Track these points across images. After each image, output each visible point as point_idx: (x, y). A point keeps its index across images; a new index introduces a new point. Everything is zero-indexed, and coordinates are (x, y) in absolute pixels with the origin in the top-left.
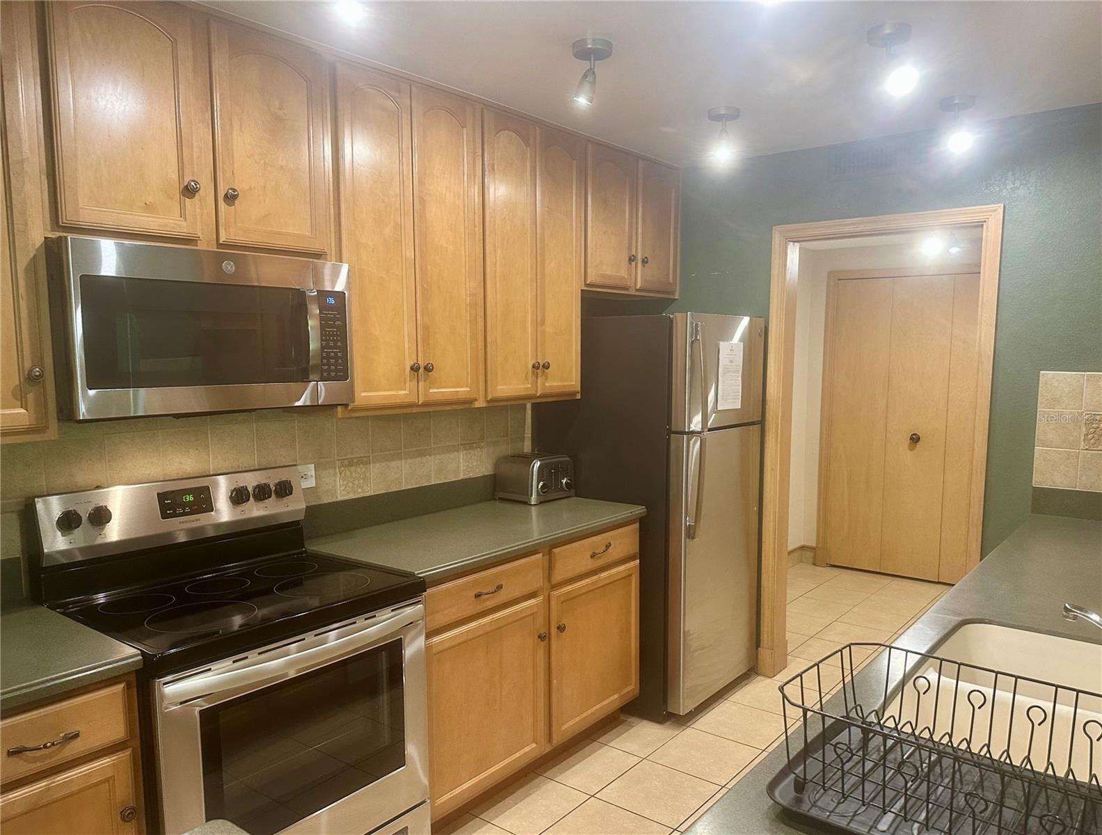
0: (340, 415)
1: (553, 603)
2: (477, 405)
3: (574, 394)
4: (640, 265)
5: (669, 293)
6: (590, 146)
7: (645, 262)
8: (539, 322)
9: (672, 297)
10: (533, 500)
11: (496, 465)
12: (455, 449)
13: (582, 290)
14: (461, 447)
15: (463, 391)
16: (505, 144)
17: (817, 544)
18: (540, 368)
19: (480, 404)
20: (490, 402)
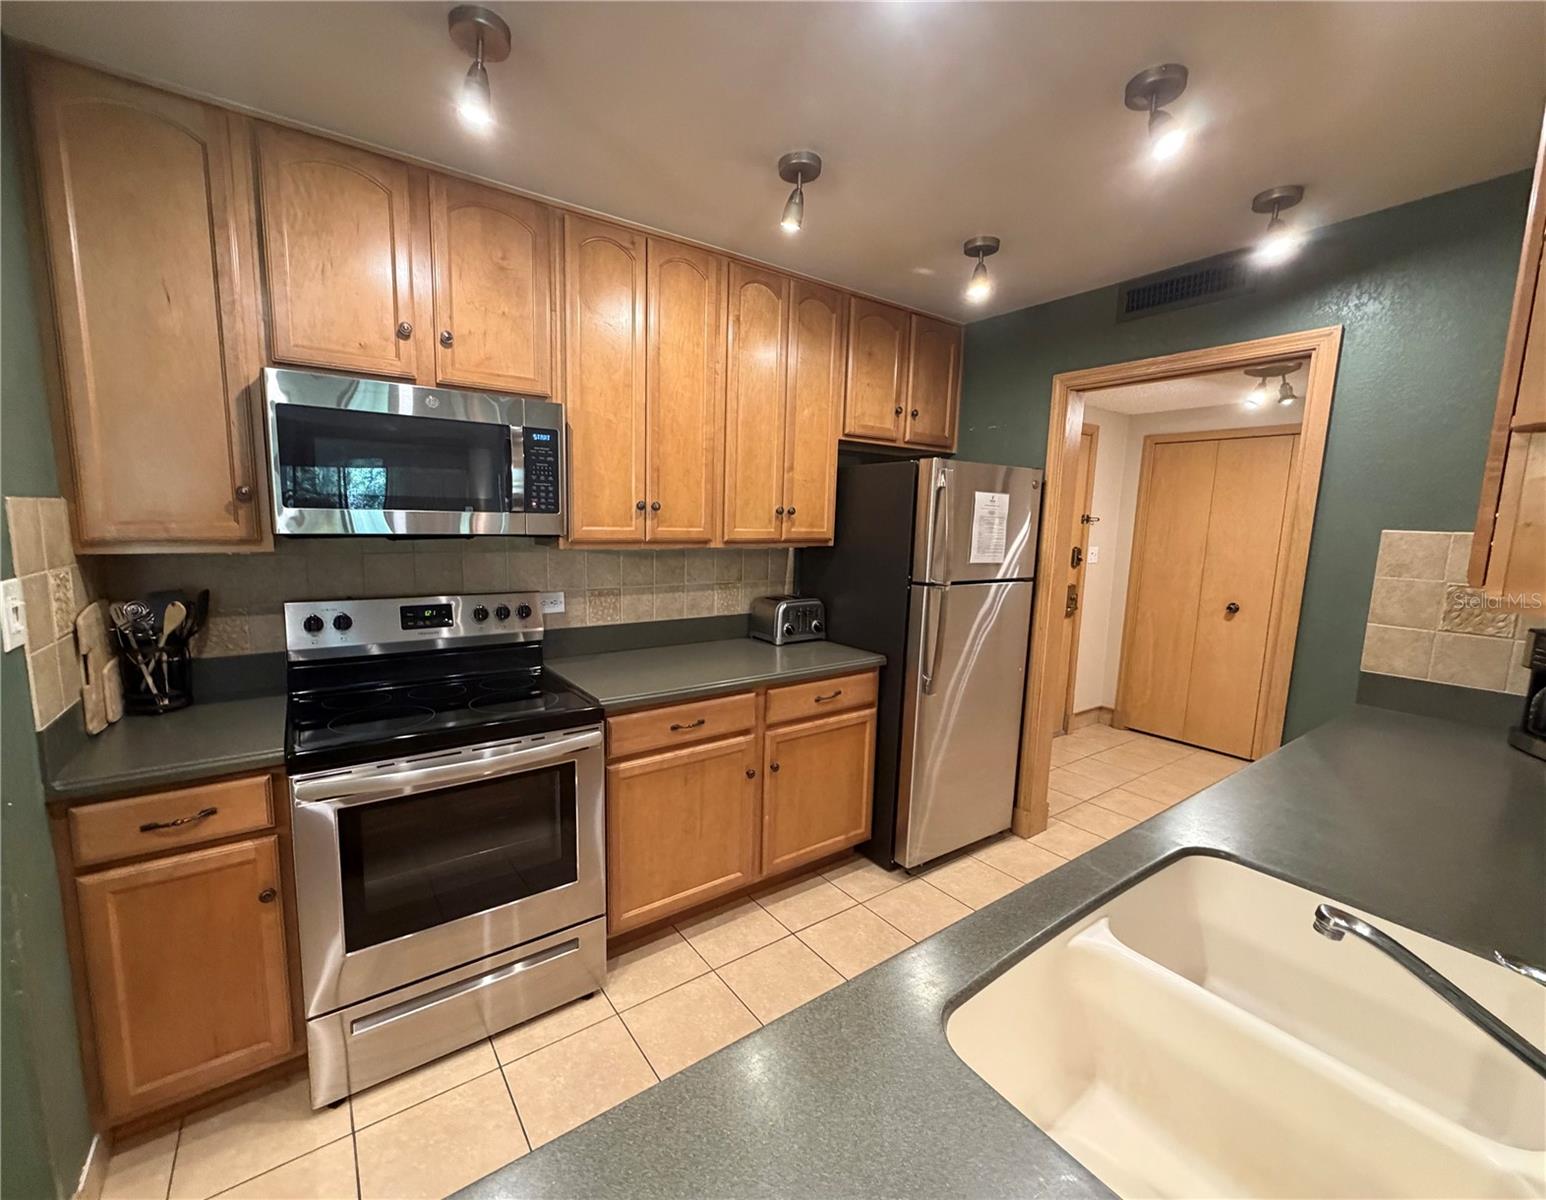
0: (561, 547)
1: (768, 742)
2: (712, 545)
3: (827, 541)
4: (909, 418)
5: (945, 447)
6: (853, 300)
7: (914, 415)
8: (788, 468)
9: (948, 451)
10: (778, 641)
11: (753, 606)
12: (710, 587)
13: (840, 441)
14: (715, 587)
15: (696, 531)
16: (755, 296)
17: (1116, 705)
18: (784, 514)
19: (717, 544)
20: (727, 543)
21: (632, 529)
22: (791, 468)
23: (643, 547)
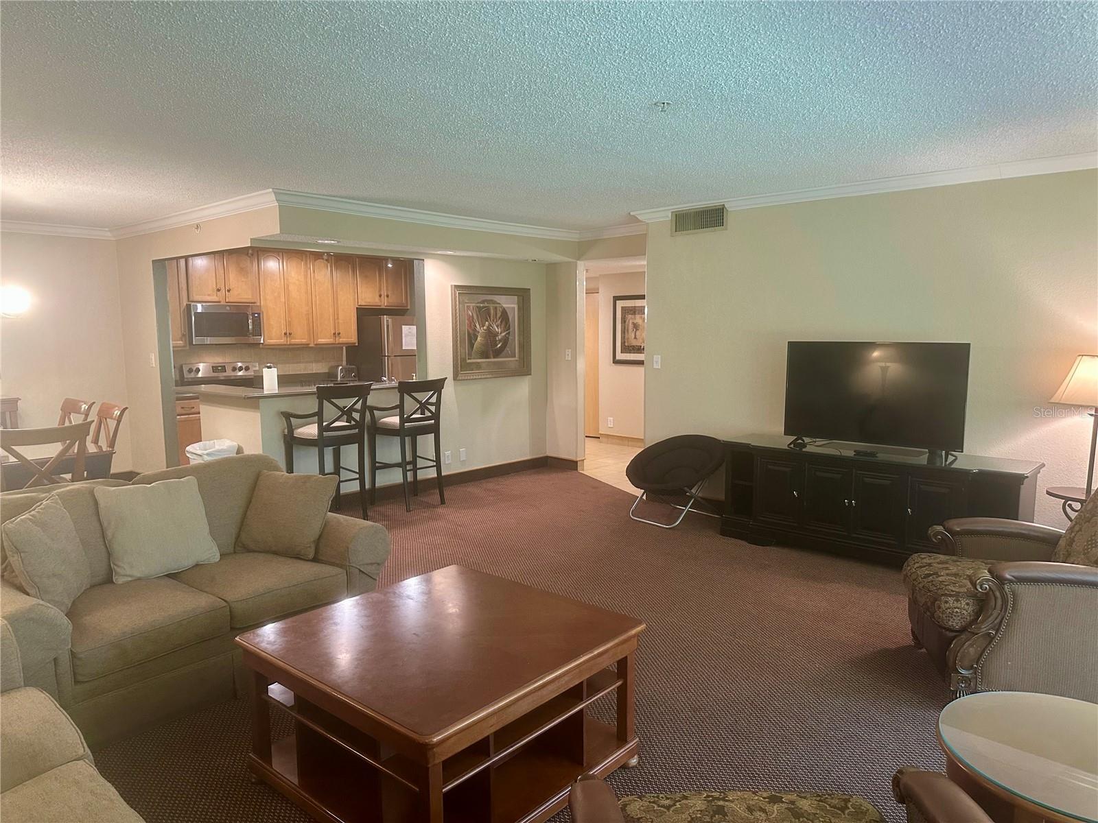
0: (261, 347)
2: (310, 346)
3: (356, 343)
4: (386, 297)
7: (388, 296)
8: (336, 318)
9: (406, 307)
10: (339, 380)
11: (329, 369)
13: (357, 308)
14: (314, 362)
15: (304, 341)
18: (336, 334)
19: (312, 345)
20: (316, 344)
21: (282, 341)
22: (338, 318)
23: (287, 346)
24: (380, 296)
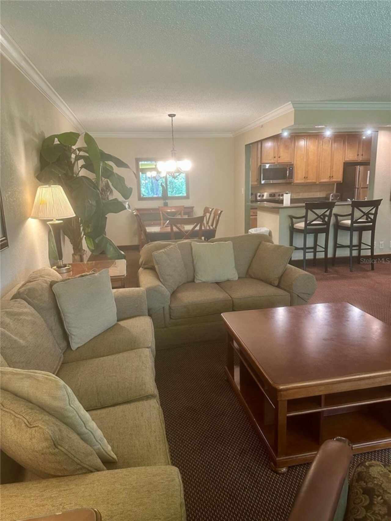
0: (292, 184)
2: (317, 183)
3: (341, 182)
4: (361, 156)
5: (370, 161)
13: (343, 162)
14: (318, 191)
15: (314, 181)
18: (331, 177)
20: (320, 182)
21: (303, 181)
22: (333, 169)
23: (305, 184)
24: (358, 155)
